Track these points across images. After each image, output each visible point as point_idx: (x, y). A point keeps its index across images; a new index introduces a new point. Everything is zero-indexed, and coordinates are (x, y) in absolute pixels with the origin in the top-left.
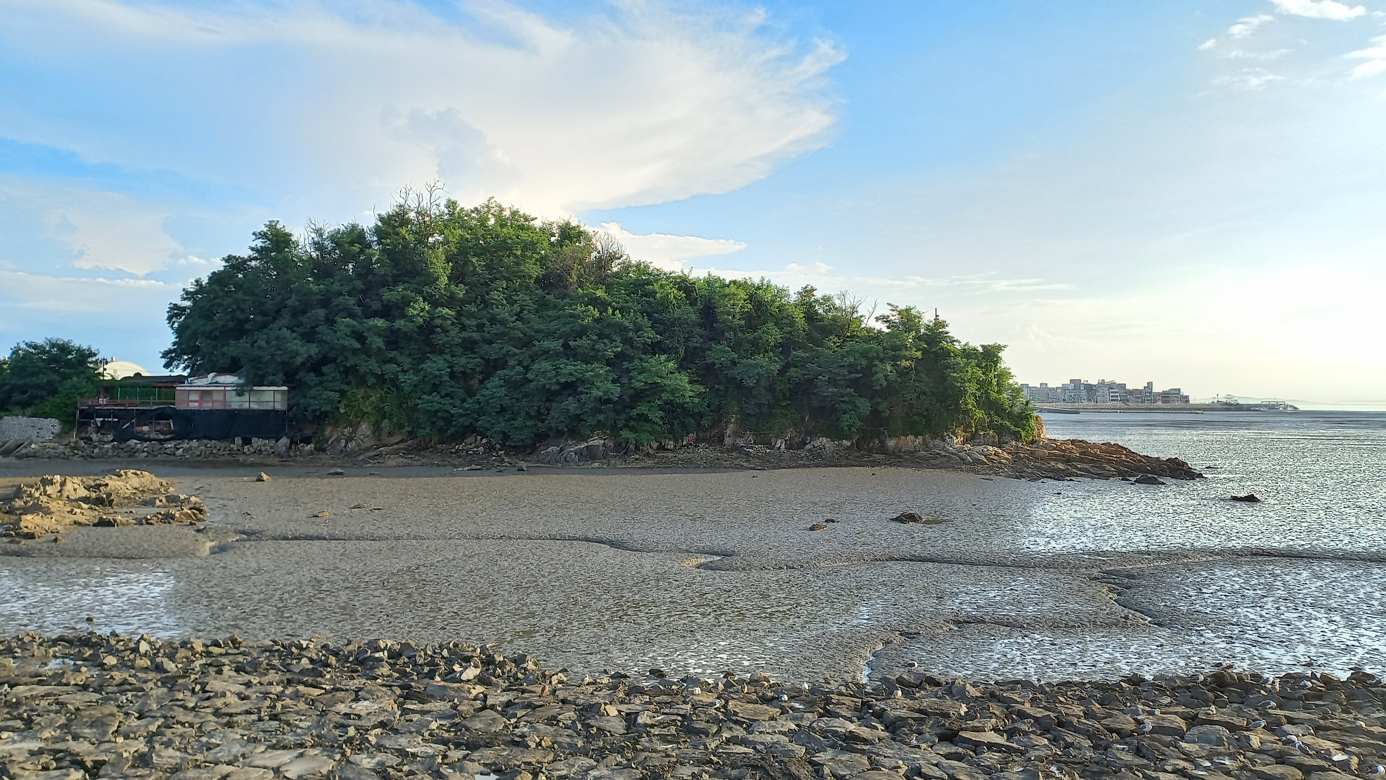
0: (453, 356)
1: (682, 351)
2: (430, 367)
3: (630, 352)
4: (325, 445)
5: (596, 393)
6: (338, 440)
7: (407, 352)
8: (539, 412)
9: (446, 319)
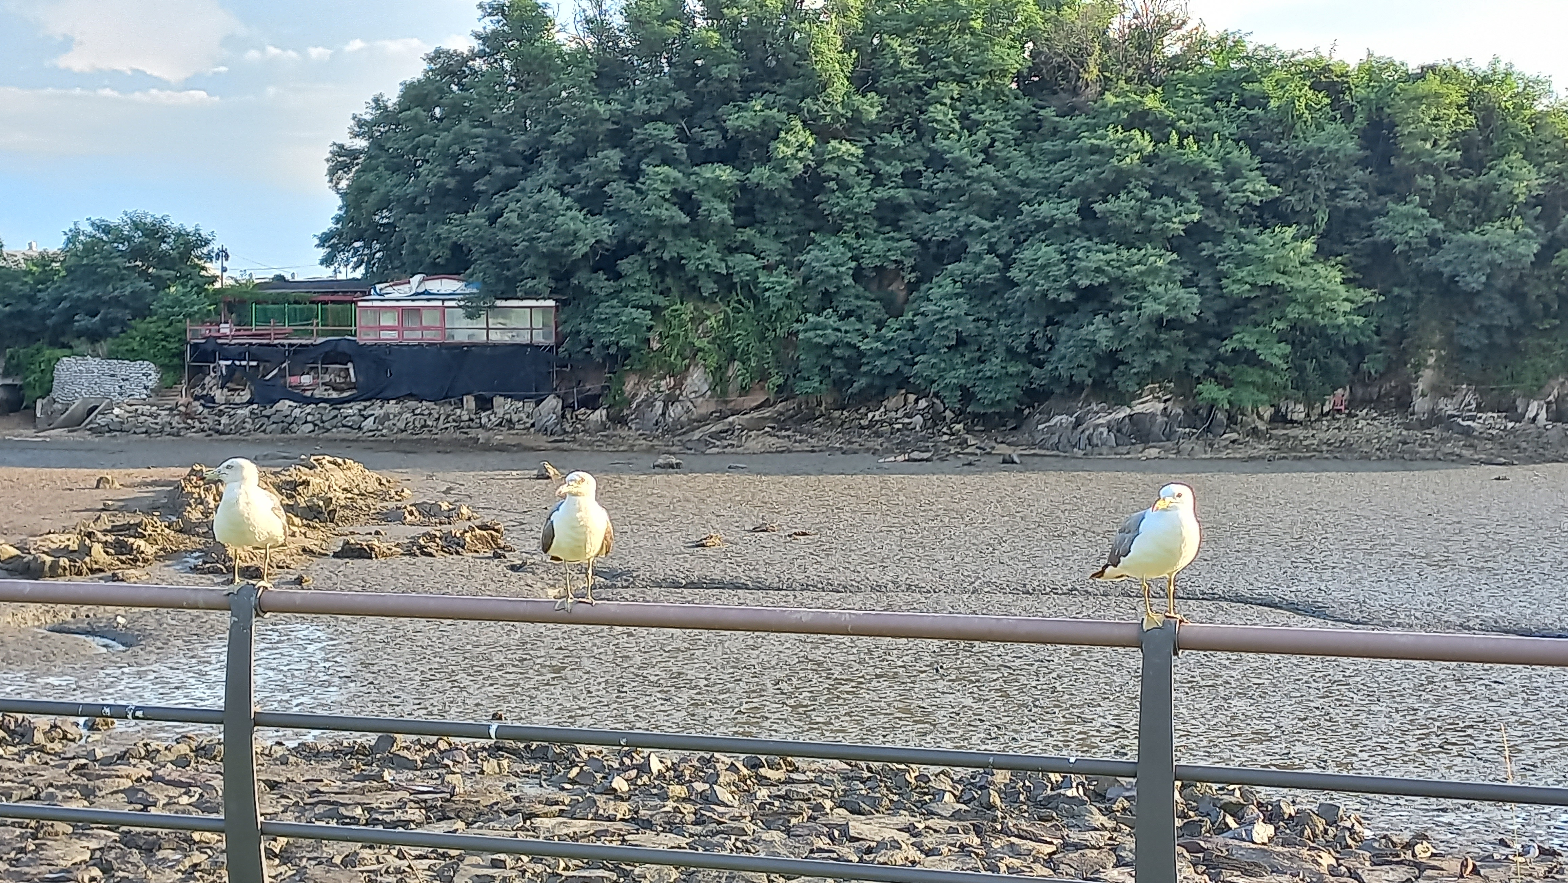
0: (858, 236)
1: (1322, 217)
2: (818, 260)
3: (1216, 223)
4: (625, 412)
5: (1151, 308)
6: (649, 402)
7: (773, 230)
8: (1031, 347)
9: (843, 163)
